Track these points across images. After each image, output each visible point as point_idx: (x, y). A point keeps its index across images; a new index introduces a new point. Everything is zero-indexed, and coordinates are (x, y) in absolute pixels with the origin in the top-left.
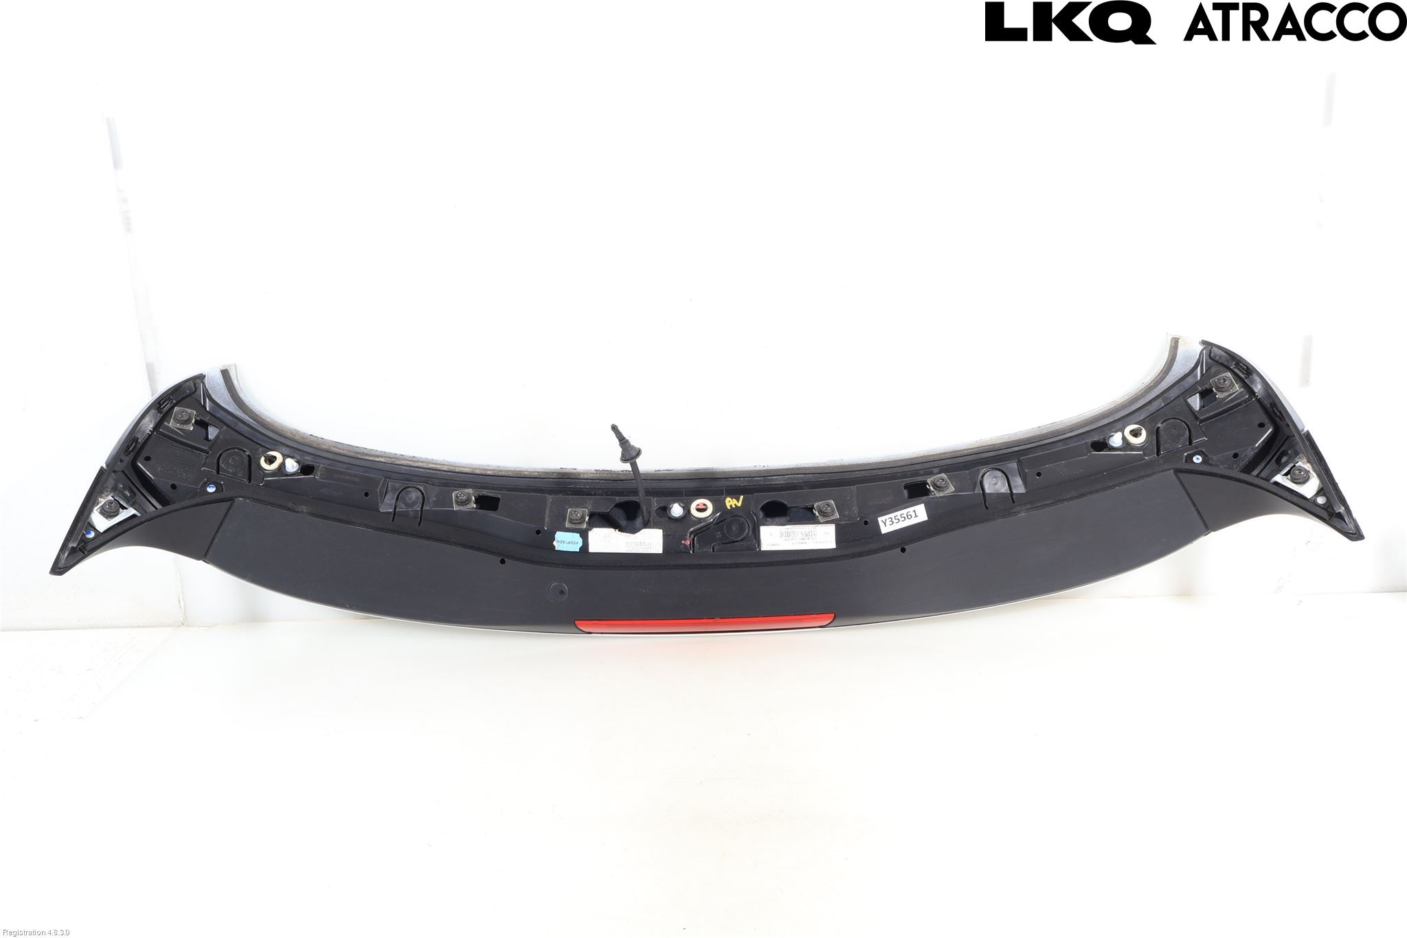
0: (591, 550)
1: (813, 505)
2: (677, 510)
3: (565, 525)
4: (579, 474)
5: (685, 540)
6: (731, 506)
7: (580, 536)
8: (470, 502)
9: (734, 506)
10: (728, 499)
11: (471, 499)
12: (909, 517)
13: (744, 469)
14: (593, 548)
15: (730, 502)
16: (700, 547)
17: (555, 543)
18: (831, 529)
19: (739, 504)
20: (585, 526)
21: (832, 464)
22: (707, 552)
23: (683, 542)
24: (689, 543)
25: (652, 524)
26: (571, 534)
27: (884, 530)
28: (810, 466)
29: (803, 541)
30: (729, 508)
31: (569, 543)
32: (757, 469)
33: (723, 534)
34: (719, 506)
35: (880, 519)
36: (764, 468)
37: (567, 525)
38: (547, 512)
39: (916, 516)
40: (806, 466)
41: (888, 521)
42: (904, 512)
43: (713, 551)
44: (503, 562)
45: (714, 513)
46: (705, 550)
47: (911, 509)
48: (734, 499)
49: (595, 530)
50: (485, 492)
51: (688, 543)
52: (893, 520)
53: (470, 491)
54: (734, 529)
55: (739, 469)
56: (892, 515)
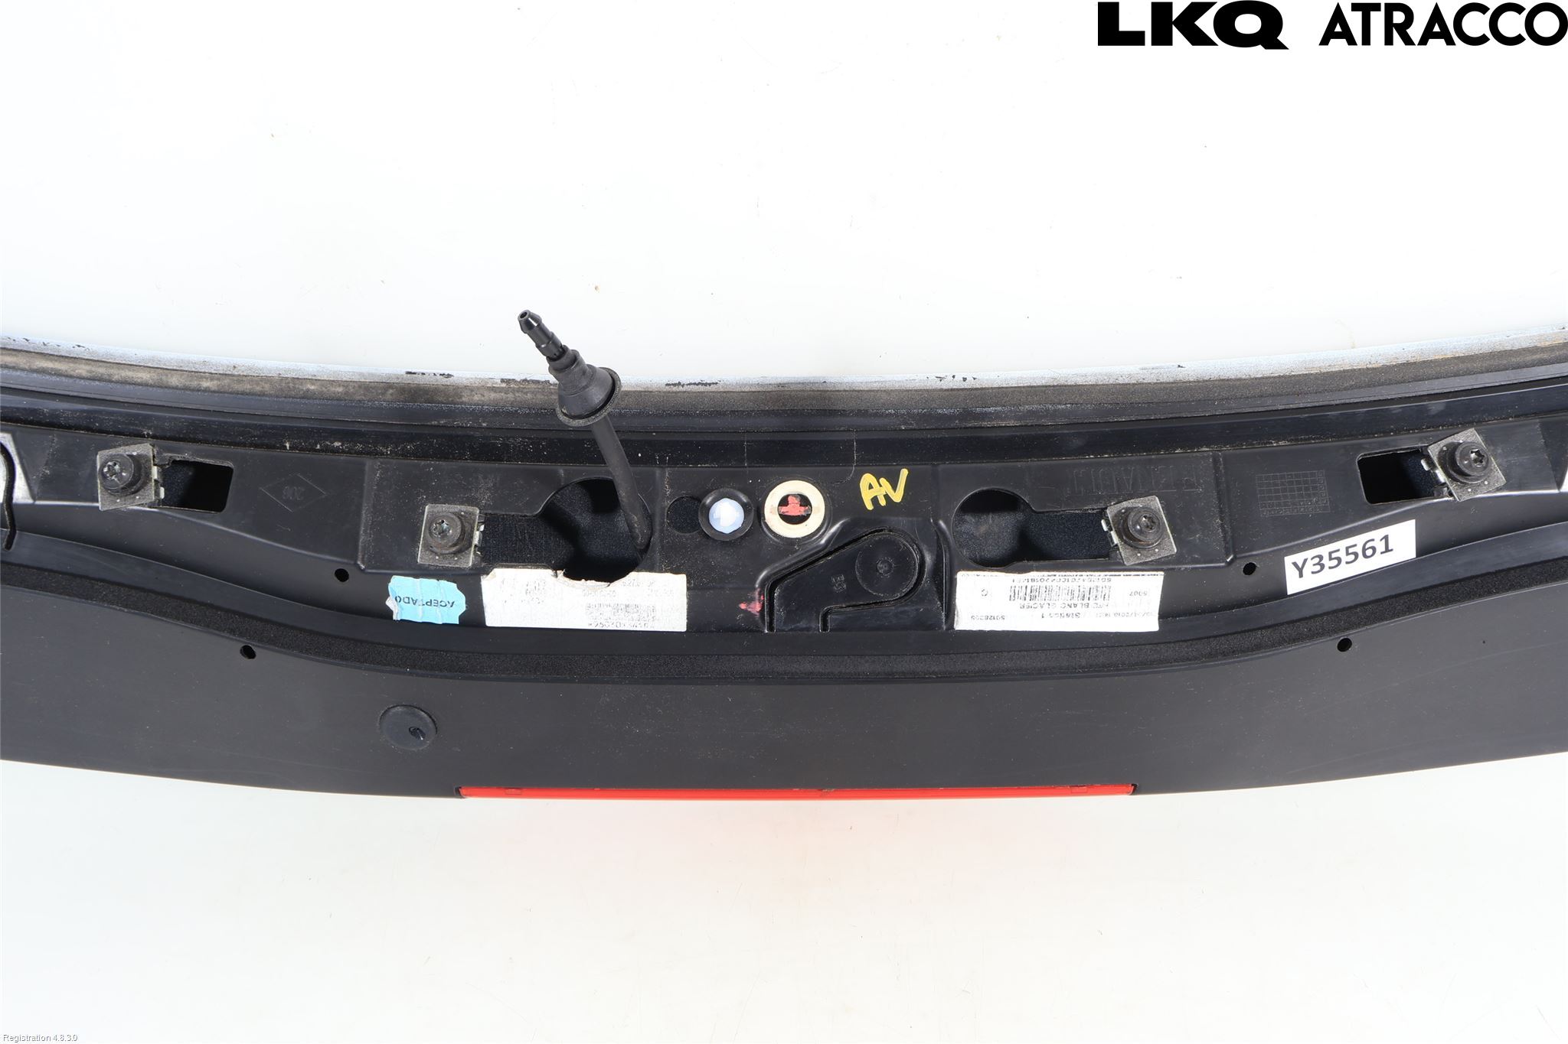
0: (493, 619)
1: (1103, 510)
2: (727, 516)
3: (415, 557)
4: (458, 390)
5: (750, 601)
6: (875, 500)
7: (459, 588)
8: (145, 484)
9: (883, 502)
10: (867, 479)
11: (148, 474)
12: (1369, 552)
13: (910, 386)
14: (495, 618)
15: (873, 489)
16: (788, 613)
17: (390, 603)
18: (1153, 583)
19: (897, 497)
20: (470, 560)
21: (1151, 378)
22: (808, 629)
23: (743, 606)
24: (759, 609)
25: (657, 556)
26: (433, 582)
27: (1295, 584)
28: (1091, 381)
29: (1073, 610)
30: (870, 507)
31: (429, 603)
32: (945, 385)
33: (852, 582)
34: (843, 501)
35: (1289, 560)
36: (965, 385)
37: (422, 557)
38: (365, 515)
39: (1387, 550)
40: (1080, 381)
41: (1309, 563)
42: (1359, 540)
43: (825, 628)
44: (248, 653)
45: (829, 519)
46: (803, 624)
47: (1377, 534)
48: (883, 480)
49: (499, 573)
50: (187, 453)
51: (756, 608)
52: (1326, 561)
53: (143, 449)
54: (882, 567)
55: (897, 386)
56: (1324, 550)
